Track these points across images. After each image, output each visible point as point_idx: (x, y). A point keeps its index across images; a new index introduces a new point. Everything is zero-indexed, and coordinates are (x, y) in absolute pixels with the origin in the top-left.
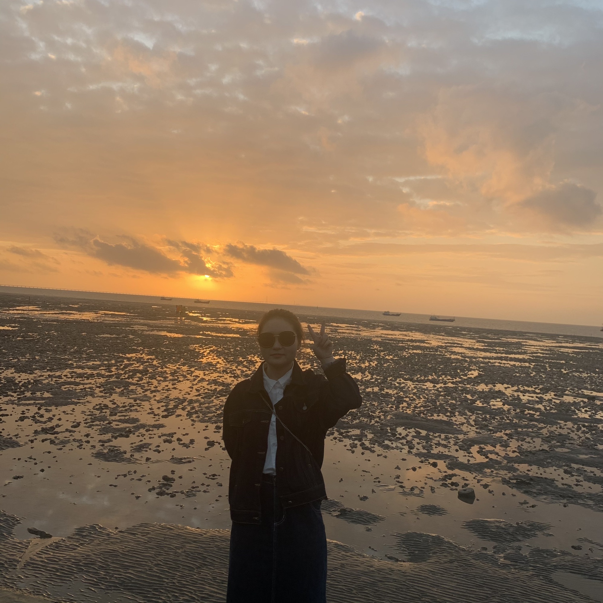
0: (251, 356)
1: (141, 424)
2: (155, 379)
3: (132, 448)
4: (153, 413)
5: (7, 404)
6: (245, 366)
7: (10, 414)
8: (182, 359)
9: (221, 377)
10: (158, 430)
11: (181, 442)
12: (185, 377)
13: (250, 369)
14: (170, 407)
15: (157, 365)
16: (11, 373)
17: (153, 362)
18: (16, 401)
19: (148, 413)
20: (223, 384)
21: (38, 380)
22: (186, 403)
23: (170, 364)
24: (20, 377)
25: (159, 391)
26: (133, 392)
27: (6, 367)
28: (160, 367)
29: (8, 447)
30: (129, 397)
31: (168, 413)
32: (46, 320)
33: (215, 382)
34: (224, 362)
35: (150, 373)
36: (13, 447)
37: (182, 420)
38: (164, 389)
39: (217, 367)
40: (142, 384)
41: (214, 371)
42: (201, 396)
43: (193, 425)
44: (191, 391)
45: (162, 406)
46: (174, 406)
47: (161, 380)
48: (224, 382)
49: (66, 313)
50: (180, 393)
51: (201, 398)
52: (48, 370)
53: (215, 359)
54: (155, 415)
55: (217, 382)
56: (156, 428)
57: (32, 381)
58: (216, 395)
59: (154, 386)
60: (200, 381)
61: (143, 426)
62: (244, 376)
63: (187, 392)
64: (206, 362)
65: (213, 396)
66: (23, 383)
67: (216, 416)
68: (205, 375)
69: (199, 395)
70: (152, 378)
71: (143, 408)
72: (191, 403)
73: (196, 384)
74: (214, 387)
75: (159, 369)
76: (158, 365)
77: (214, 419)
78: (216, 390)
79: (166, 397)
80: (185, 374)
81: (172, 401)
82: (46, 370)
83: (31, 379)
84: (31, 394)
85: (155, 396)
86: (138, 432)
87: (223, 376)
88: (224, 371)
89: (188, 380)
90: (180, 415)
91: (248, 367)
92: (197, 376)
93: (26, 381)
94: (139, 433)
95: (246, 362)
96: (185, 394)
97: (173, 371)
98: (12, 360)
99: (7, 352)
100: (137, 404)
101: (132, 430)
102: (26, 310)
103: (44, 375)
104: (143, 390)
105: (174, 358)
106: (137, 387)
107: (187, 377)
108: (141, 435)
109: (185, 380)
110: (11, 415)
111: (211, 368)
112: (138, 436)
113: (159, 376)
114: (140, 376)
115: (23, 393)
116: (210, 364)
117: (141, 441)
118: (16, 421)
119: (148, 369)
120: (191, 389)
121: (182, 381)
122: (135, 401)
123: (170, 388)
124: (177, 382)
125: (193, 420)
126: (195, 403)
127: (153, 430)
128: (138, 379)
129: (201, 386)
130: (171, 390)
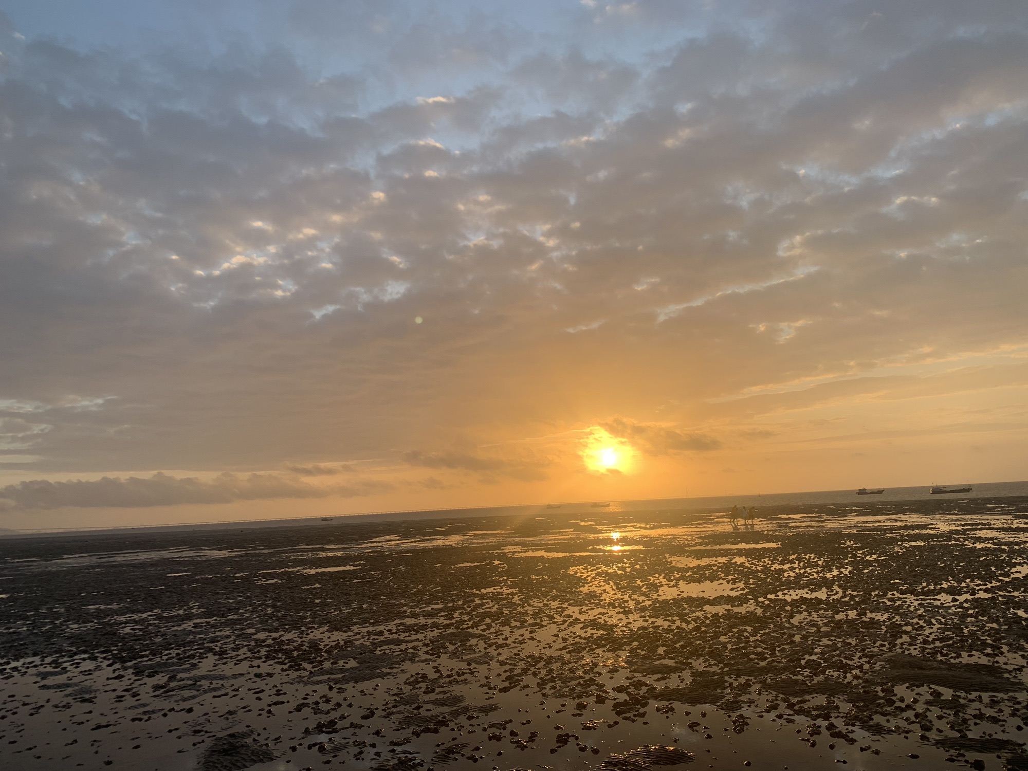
1: (464, 707)
3: (435, 755)
4: (488, 685)
5: (292, 684)
6: (644, 594)
7: (286, 701)
9: (603, 614)
10: (486, 715)
11: (516, 739)
12: (551, 617)
13: (650, 597)
14: (516, 672)
15: (517, 602)
17: (513, 598)
18: (306, 678)
19: (481, 686)
20: (604, 626)
21: (350, 642)
23: (536, 600)
24: (329, 638)
25: (507, 645)
26: (471, 649)
27: (320, 624)
28: (520, 605)
30: (462, 658)
31: (510, 684)
32: (401, 552)
33: (594, 624)
34: (613, 589)
37: (527, 695)
38: (516, 641)
39: (601, 598)
41: (596, 605)
42: (567, 650)
43: (542, 703)
44: (554, 642)
45: (505, 671)
46: (523, 669)
48: (606, 622)
49: (427, 540)
50: (538, 646)
51: (567, 653)
53: (600, 586)
54: (490, 688)
55: (596, 624)
56: (484, 712)
57: (342, 643)
58: (589, 646)
59: (504, 637)
60: (571, 624)
61: (466, 709)
62: (638, 610)
65: (585, 648)
66: (328, 647)
67: (582, 685)
68: (580, 613)
69: (564, 648)
70: (503, 624)
71: (475, 676)
73: (565, 629)
74: (590, 631)
76: (520, 602)
77: (579, 690)
78: (592, 637)
79: (516, 655)
80: (552, 613)
81: (521, 660)
83: (343, 640)
84: (332, 663)
85: (499, 654)
86: (456, 721)
87: (607, 613)
88: (610, 604)
89: (554, 623)
91: (647, 595)
92: (569, 616)
93: (333, 644)
94: (456, 724)
97: (537, 611)
98: (332, 612)
99: (331, 602)
100: (470, 669)
101: (448, 718)
102: (382, 542)
103: (362, 632)
104: (486, 646)
106: (479, 640)
107: (555, 618)
108: (458, 727)
109: (550, 624)
110: (288, 702)
111: (593, 601)
112: (453, 730)
113: (515, 620)
114: (489, 621)
115: (321, 662)
116: (592, 595)
117: (454, 739)
118: (290, 712)
119: (504, 609)
120: (555, 638)
121: (546, 626)
122: (469, 664)
123: (524, 639)
124: (539, 628)
125: (544, 695)
126: (555, 662)
127: (477, 717)
128: (484, 627)
129: (571, 632)
130: (525, 643)
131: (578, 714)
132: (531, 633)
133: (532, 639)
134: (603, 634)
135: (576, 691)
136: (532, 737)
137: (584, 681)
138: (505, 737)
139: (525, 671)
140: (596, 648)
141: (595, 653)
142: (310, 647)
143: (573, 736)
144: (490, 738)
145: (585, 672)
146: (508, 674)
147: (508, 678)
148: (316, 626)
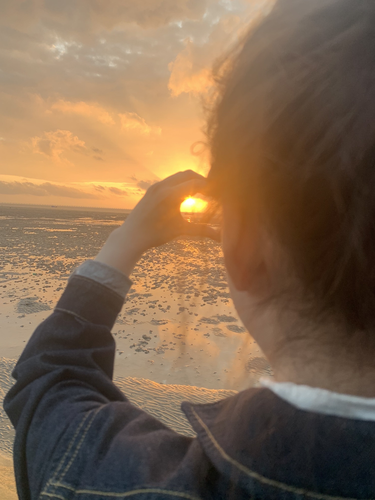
0: (217, 247)
1: (136, 294)
2: (152, 262)
4: (146, 285)
5: (52, 279)
6: (212, 254)
7: (51, 286)
8: (172, 249)
9: (195, 261)
10: (147, 298)
12: (171, 260)
13: (215, 255)
14: (158, 281)
16: (62, 258)
18: (59, 277)
20: (196, 266)
22: (169, 279)
23: (163, 252)
25: (153, 270)
26: (136, 271)
27: (60, 254)
29: (42, 310)
30: (132, 274)
32: (95, 226)
33: (191, 264)
34: (198, 251)
35: (150, 258)
36: (45, 310)
38: (157, 269)
39: (193, 254)
40: (143, 266)
41: (191, 257)
42: (180, 274)
44: (174, 270)
46: (161, 280)
47: (155, 263)
48: (196, 264)
49: (107, 221)
51: (180, 275)
52: (86, 256)
54: (147, 287)
55: (192, 265)
56: (146, 296)
57: (74, 263)
58: (190, 274)
59: (150, 267)
60: (181, 264)
61: (137, 295)
62: (210, 260)
63: (171, 271)
64: (187, 251)
65: (188, 274)
66: (67, 264)
67: (188, 289)
68: (184, 259)
69: (179, 273)
70: (150, 261)
72: (172, 279)
73: (178, 266)
74: (189, 267)
75: (156, 256)
77: (187, 290)
78: (191, 270)
79: (157, 274)
80: (172, 259)
81: (160, 277)
82: (84, 256)
83: (74, 262)
85: (150, 274)
86: (133, 299)
87: (197, 261)
88: (197, 257)
89: (173, 263)
90: (164, 288)
91: (214, 254)
92: (179, 260)
93: (70, 263)
94: (134, 300)
95: (213, 251)
96: (169, 273)
97: (165, 257)
98: (66, 250)
99: (64, 245)
100: (137, 279)
102: (84, 220)
104: (143, 270)
105: (166, 248)
107: (173, 261)
108: (135, 302)
109: (171, 263)
110: (52, 286)
111: (189, 255)
113: (155, 260)
115: (65, 271)
116: (189, 252)
118: (54, 291)
120: (174, 269)
121: (169, 264)
124: (166, 264)
125: (172, 291)
126: (175, 279)
127: (143, 298)
129: (181, 267)
130: (161, 270)
131: (188, 300)
132: (163, 266)
133: (164, 268)
134: (195, 269)
135: (186, 291)
136: (169, 307)
137: (189, 287)
138: (156, 307)
139: (162, 281)
140: (193, 274)
141: (193, 276)
142: (58, 264)
143: (186, 308)
144: (150, 307)
145: (189, 284)
146: (154, 282)
147: (154, 284)
148: (59, 255)
